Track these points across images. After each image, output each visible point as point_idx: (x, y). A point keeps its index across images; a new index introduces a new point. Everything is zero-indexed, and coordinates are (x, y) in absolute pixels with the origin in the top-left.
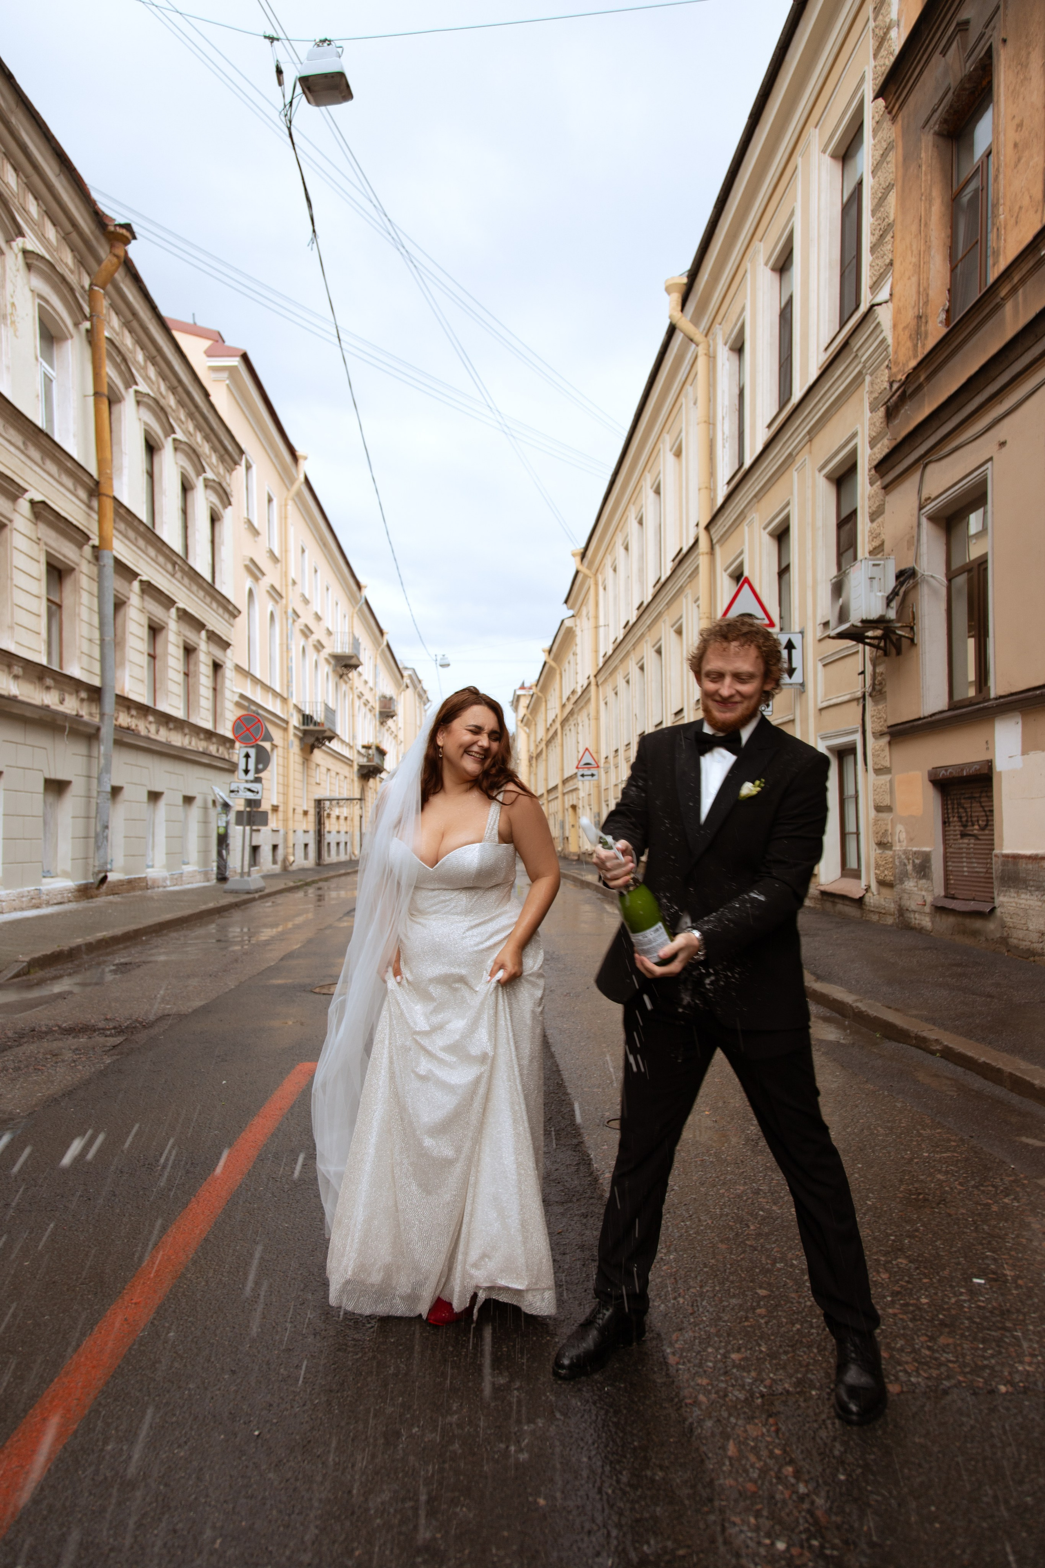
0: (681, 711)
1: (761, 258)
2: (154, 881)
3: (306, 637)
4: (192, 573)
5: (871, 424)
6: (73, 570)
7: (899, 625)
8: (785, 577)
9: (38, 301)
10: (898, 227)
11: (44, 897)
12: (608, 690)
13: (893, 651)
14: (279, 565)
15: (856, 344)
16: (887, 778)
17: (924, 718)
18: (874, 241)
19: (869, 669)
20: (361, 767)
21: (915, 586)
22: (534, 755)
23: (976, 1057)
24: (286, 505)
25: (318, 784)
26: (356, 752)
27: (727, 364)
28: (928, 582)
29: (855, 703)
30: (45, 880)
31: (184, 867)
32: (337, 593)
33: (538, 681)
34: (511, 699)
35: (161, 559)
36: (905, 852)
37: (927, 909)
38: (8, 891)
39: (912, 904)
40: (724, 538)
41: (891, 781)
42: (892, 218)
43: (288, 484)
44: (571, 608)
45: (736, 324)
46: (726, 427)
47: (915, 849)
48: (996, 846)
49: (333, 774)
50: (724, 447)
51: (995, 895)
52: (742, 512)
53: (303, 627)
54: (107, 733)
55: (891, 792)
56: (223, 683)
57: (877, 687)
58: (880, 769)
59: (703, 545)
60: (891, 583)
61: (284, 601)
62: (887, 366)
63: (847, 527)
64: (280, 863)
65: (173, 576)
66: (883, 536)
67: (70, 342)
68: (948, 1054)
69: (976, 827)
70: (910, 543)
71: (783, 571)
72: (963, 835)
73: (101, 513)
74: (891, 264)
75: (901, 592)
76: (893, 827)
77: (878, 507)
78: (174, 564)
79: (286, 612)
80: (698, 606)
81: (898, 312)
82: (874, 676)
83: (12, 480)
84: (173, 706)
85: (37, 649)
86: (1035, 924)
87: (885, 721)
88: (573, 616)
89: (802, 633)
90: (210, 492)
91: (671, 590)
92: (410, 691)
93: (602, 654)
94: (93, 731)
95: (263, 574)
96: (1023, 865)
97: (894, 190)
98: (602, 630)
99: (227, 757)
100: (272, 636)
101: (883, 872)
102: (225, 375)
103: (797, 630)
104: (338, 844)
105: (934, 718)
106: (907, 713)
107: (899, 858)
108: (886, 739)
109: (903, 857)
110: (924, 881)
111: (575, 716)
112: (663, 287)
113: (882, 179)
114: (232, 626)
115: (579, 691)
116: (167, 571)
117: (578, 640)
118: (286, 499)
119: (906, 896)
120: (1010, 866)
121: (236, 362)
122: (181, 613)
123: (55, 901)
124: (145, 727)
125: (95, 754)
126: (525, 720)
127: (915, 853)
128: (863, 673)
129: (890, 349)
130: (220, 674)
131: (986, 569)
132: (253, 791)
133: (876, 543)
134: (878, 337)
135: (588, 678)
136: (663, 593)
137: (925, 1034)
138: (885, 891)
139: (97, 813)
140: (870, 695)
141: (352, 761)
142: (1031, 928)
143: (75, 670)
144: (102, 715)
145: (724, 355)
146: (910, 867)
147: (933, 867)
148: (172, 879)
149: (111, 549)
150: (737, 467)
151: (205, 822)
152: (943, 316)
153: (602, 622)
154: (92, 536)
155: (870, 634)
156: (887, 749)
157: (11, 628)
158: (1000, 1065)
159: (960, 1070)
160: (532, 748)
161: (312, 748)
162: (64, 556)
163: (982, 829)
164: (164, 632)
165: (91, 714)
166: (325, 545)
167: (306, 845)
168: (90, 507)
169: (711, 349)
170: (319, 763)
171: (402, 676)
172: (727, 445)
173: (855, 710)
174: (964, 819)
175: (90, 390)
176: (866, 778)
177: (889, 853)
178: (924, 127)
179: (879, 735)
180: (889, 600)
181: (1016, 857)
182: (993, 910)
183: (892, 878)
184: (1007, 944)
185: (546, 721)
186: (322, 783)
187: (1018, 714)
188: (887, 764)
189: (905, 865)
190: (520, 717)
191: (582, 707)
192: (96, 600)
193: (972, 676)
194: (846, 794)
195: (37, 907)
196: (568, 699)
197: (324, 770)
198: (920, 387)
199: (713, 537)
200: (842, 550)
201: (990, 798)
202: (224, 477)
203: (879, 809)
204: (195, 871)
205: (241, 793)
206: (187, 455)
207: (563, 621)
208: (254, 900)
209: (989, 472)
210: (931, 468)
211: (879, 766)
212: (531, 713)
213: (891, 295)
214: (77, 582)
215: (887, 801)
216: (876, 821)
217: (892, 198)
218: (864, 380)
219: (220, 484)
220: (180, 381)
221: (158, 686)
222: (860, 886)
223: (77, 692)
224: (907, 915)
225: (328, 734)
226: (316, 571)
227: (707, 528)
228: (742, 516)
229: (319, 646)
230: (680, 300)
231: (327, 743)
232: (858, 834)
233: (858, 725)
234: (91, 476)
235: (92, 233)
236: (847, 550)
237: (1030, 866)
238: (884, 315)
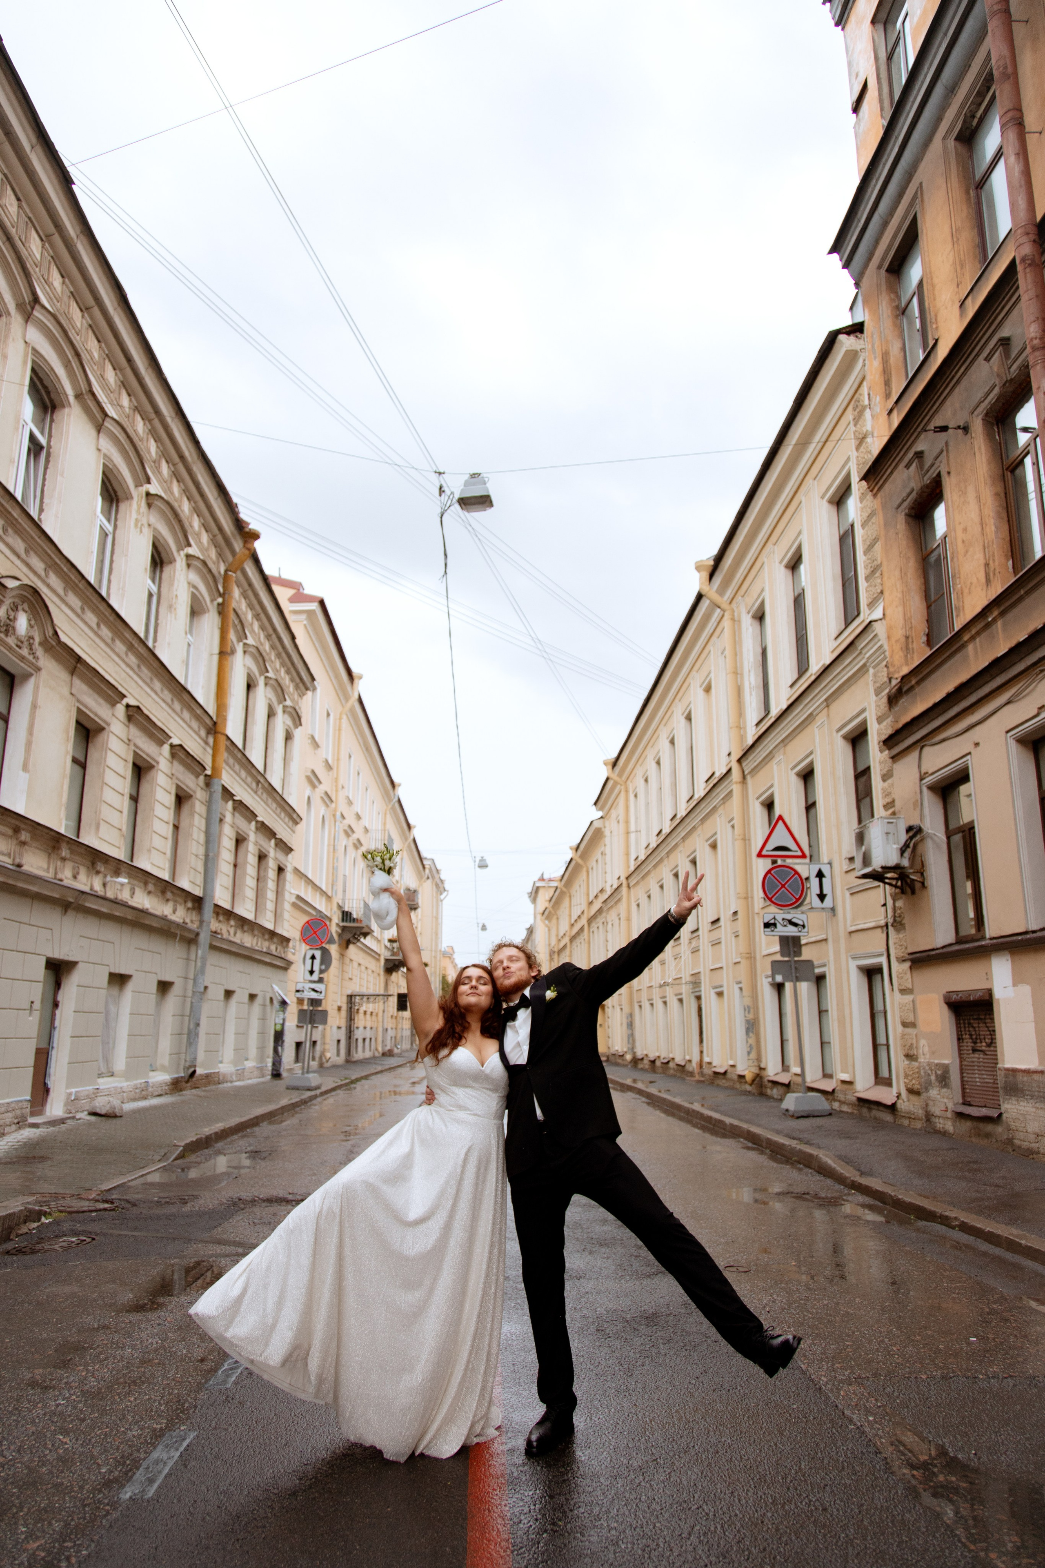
0: (718, 920)
1: (777, 557)
2: (224, 1075)
3: (348, 835)
4: (270, 789)
5: (877, 706)
6: (190, 796)
7: (911, 871)
8: (812, 811)
9: (192, 589)
10: (884, 568)
11: (150, 1090)
12: (639, 893)
13: (909, 891)
14: (331, 773)
15: (861, 644)
16: (908, 998)
17: (937, 949)
18: (867, 573)
19: (890, 902)
20: (387, 960)
21: (922, 840)
22: (556, 949)
23: (983, 1227)
24: (340, 719)
25: (351, 979)
26: (383, 946)
27: (750, 630)
28: (932, 838)
29: (879, 930)
30: (152, 1074)
31: (246, 1062)
32: (375, 793)
33: (563, 876)
34: (530, 890)
35: (249, 780)
36: (929, 1064)
37: (949, 1115)
38: (128, 1083)
39: (936, 1110)
40: (755, 771)
41: (913, 1001)
42: (879, 562)
43: (343, 702)
44: (601, 809)
45: (757, 600)
46: (751, 679)
47: (936, 1061)
48: (999, 1061)
49: (363, 968)
50: (751, 694)
51: (1001, 1103)
52: (771, 752)
53: (346, 828)
54: (204, 938)
55: (914, 1011)
56: (284, 885)
57: (897, 919)
58: (904, 990)
59: (736, 774)
60: (903, 837)
61: (333, 805)
62: (886, 666)
63: (863, 780)
64: (317, 1059)
65: (256, 792)
66: (894, 796)
67: (207, 615)
68: (965, 1228)
69: (984, 1044)
70: (915, 804)
71: (810, 807)
72: (974, 1050)
73: (215, 749)
74: (882, 592)
75: (911, 845)
76: (917, 1042)
77: (888, 771)
78: (258, 782)
79: (334, 816)
80: (733, 827)
81: (890, 629)
82: (894, 909)
83: (164, 731)
84: (246, 910)
85: (162, 866)
86: (1033, 1127)
87: (906, 948)
88: (602, 817)
89: (830, 863)
90: (286, 716)
91: (706, 808)
92: (429, 881)
93: (633, 857)
94: (192, 936)
95: (320, 782)
96: (1020, 1078)
97: (879, 543)
98: (633, 836)
99: (283, 956)
100: (323, 837)
101: (911, 1081)
102: (303, 617)
103: (826, 861)
104: (364, 1040)
105: (945, 950)
106: (924, 944)
107: (924, 1069)
108: (907, 965)
109: (927, 1068)
110: (945, 1090)
111: (604, 914)
112: (693, 567)
113: (869, 533)
114: (294, 832)
115: (609, 892)
116: (252, 789)
117: (607, 840)
118: (341, 714)
119: (931, 1103)
120: (1011, 1078)
121: (314, 606)
122: (259, 825)
123: (157, 1093)
124: (228, 931)
125: (193, 957)
126: (546, 913)
127: (937, 1065)
128: (885, 905)
129: (887, 653)
130: (282, 876)
131: (974, 833)
132: (316, 991)
133: (888, 800)
134: (876, 643)
135: (619, 878)
136: (698, 810)
137: (947, 1214)
138: (913, 1098)
139: (191, 1012)
140: (892, 925)
141: (379, 955)
142: (1029, 1130)
143: (184, 883)
144: (201, 922)
145: (748, 624)
146: (933, 1078)
147: (952, 1078)
148: (237, 1074)
149: (220, 778)
150: (763, 714)
151: (263, 1019)
152: (925, 639)
153: (632, 828)
154: (207, 767)
155: (889, 875)
156: (909, 972)
157: (149, 851)
158: (1000, 1232)
159: (972, 1238)
160: (554, 941)
161: (348, 943)
162: (187, 786)
163: (989, 1045)
164: (245, 843)
165: (192, 921)
166: (368, 749)
167: (339, 1041)
168: (206, 743)
169: (736, 614)
170: (352, 958)
171: (424, 867)
172: (754, 693)
173: (880, 936)
174: (974, 1037)
175: (216, 650)
176: (892, 996)
177: (915, 1064)
178: (897, 508)
179: (902, 960)
180: (902, 851)
181: (1015, 1071)
182: (1000, 1115)
183: (919, 1087)
184: (1012, 1144)
185: (570, 916)
186: (354, 978)
187: (1007, 952)
188: (910, 986)
189: (929, 1075)
190: (541, 909)
191: (612, 907)
192: (204, 821)
193: (972, 915)
194: (876, 1008)
195: (145, 1098)
196: (596, 897)
197: (355, 965)
198: (912, 688)
199: (745, 769)
200: (860, 797)
201: (992, 1019)
202: (297, 703)
203: (905, 1025)
204: (254, 1067)
205: (306, 993)
206: (275, 690)
207: (592, 822)
208: (315, 1097)
209: (969, 762)
210: (926, 750)
211: (903, 987)
212: (553, 907)
213: (884, 615)
214: (193, 807)
215: (911, 1019)
216: (903, 1035)
217: (878, 547)
218: (868, 671)
219: (295, 709)
220: (275, 630)
221: (236, 891)
222: (891, 1092)
223: (185, 902)
224: (933, 1119)
225: (364, 930)
226: (359, 774)
227: (739, 761)
228: (770, 756)
229: (358, 844)
230: (708, 577)
231: (362, 940)
232: (888, 1046)
233: (883, 949)
234: (211, 718)
235: (232, 533)
236: (863, 798)
237: (1025, 1079)
238: (880, 629)
